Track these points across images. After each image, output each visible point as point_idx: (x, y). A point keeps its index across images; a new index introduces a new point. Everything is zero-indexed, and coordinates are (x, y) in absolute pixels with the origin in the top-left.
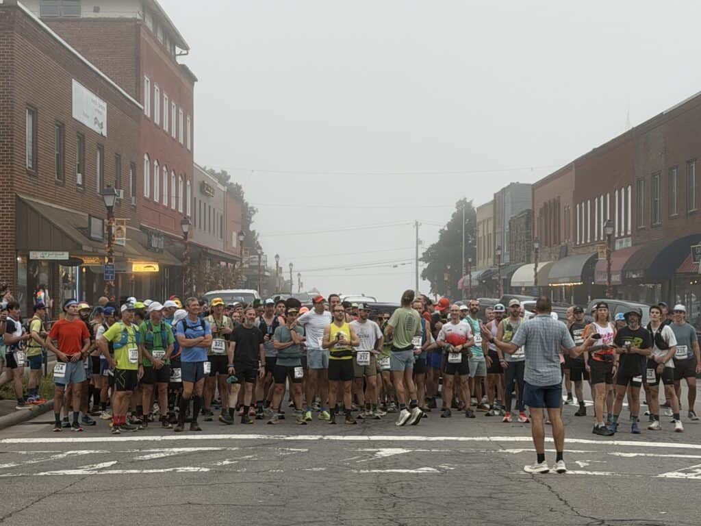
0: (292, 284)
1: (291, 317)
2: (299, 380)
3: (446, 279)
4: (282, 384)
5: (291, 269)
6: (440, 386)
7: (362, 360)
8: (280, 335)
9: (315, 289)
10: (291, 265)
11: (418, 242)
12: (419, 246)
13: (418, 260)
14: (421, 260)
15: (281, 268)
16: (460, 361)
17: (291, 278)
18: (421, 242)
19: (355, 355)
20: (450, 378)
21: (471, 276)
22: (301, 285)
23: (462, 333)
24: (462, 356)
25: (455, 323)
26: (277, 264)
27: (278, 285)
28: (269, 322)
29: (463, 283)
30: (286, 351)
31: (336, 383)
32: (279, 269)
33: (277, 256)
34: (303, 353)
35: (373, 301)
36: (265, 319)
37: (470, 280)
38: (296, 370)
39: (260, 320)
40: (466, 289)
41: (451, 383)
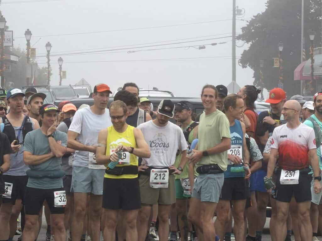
0: (49, 74)
1: (48, 118)
2: (61, 210)
3: (276, 65)
4: (36, 216)
5: (48, 51)
6: (268, 220)
7: (158, 180)
8: (32, 143)
9: (83, 81)
10: (48, 45)
11: (236, 12)
12: (237, 17)
13: (235, 38)
14: (239, 37)
15: (34, 50)
16: (297, 183)
17: (49, 66)
18: (240, 12)
19: (147, 173)
20: (283, 206)
21: (313, 61)
22: (63, 75)
23: (301, 141)
24: (301, 174)
25: (292, 126)
26: (28, 44)
27: (29, 76)
28: (17, 125)
29: (302, 71)
30: (43, 167)
31: (113, 214)
32: (31, 52)
33: (28, 33)
34: (67, 170)
35: (169, 96)
36: (11, 121)
37: (312, 66)
38: (55, 196)
39: (4, 122)
40: (307, 81)
41: (285, 214)
